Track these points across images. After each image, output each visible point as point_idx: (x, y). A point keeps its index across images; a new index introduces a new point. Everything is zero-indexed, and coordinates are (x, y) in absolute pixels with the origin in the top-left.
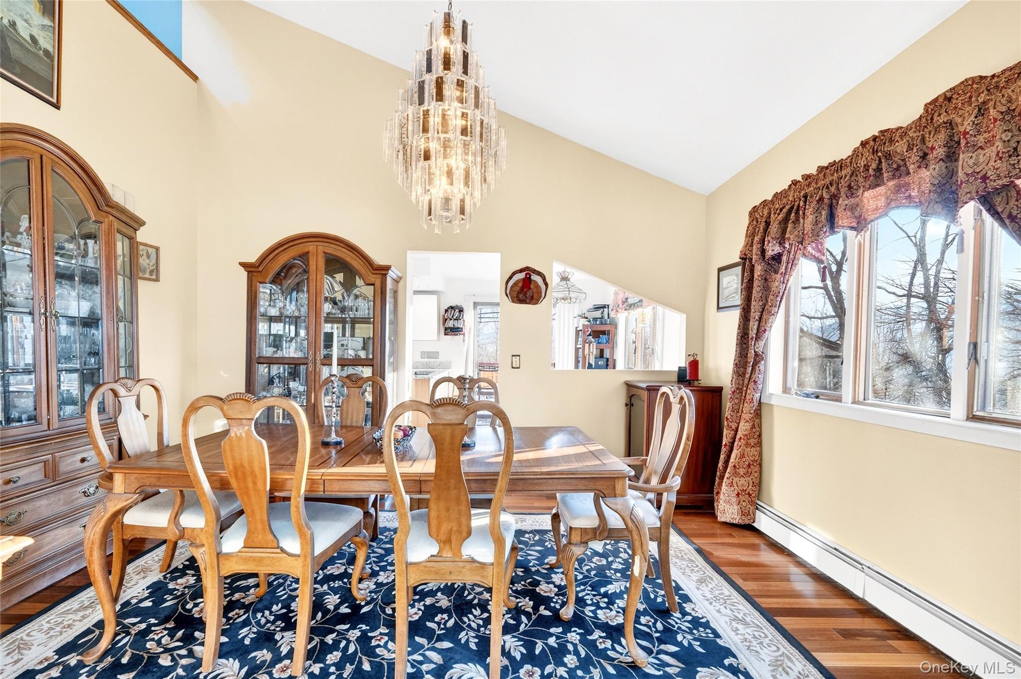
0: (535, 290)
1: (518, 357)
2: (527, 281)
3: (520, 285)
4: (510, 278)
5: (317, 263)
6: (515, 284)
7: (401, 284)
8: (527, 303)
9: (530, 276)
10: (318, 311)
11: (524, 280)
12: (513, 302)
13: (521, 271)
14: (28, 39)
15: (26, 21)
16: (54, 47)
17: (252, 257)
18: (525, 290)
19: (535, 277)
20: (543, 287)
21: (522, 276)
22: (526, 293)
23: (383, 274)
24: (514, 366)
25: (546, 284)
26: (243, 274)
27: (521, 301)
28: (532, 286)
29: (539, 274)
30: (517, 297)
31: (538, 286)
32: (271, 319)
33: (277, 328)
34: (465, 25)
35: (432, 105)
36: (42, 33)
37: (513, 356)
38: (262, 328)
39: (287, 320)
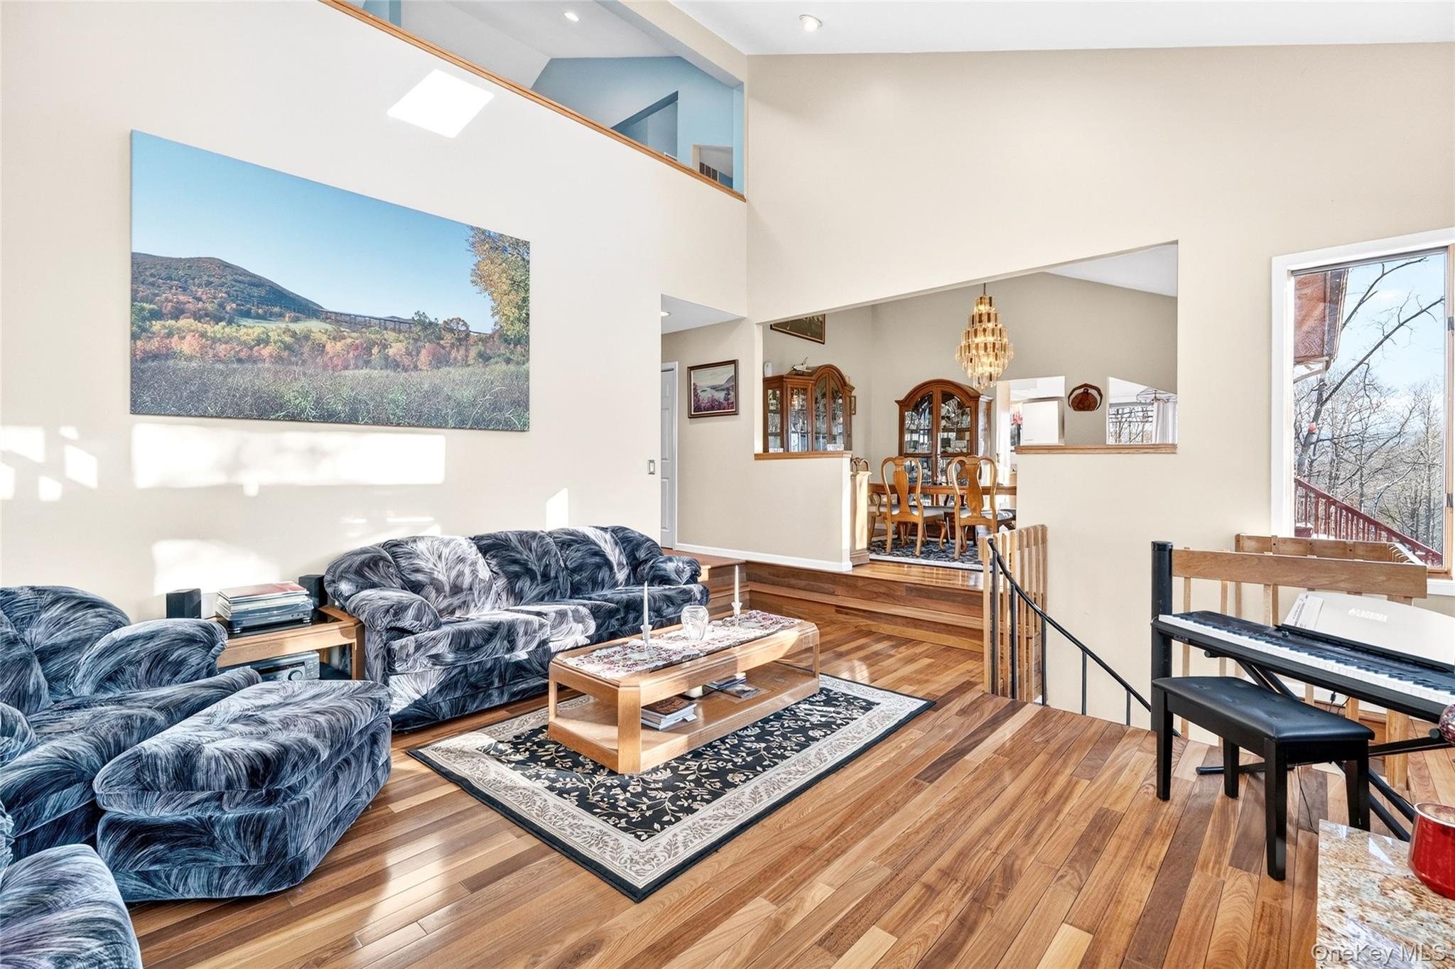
0: (1092, 400)
2: (1086, 393)
3: (1079, 398)
4: (1071, 394)
5: (937, 396)
6: (1076, 397)
7: (992, 405)
8: (1085, 410)
9: (1087, 390)
10: (938, 424)
11: (1084, 393)
12: (1075, 409)
13: (1079, 388)
17: (902, 397)
18: (1083, 401)
19: (1092, 391)
20: (1098, 398)
21: (1081, 391)
22: (1083, 403)
23: (976, 401)
25: (1101, 395)
26: (897, 407)
27: (1080, 409)
28: (1089, 397)
29: (1094, 388)
30: (1077, 406)
31: (1093, 397)
32: (912, 432)
33: (915, 437)
34: (990, 298)
35: (977, 325)
38: (907, 437)
39: (922, 432)
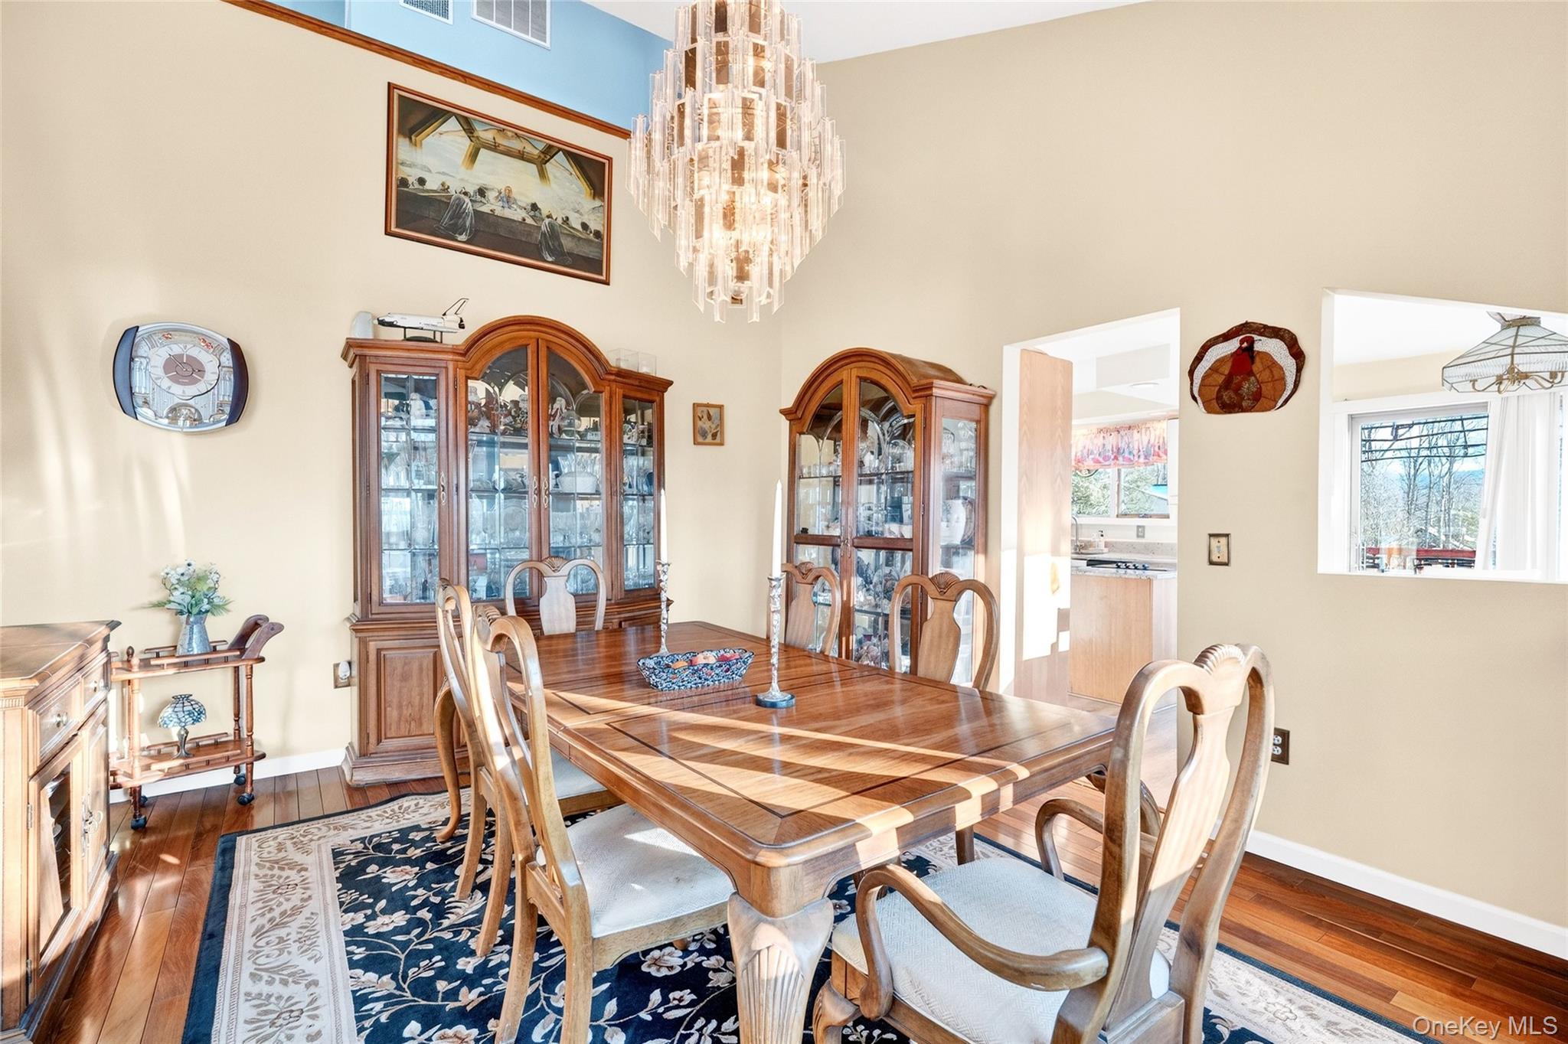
0: (1265, 376)
1: (1223, 540)
3: (1226, 369)
4: (1199, 358)
5: (850, 395)
6: (1214, 369)
7: (993, 409)
8: (1243, 410)
9: (1251, 342)
12: (1210, 410)
13: (1226, 337)
14: (579, 228)
15: (578, 212)
16: (604, 225)
18: (1237, 379)
19: (1264, 344)
20: (1288, 363)
21: (1233, 345)
22: (1239, 387)
23: (927, 396)
24: (1215, 559)
25: (1298, 355)
27: (1228, 407)
28: (1257, 367)
29: (1276, 333)
30: (1219, 398)
31: (1272, 365)
36: (592, 217)
37: (1211, 535)
